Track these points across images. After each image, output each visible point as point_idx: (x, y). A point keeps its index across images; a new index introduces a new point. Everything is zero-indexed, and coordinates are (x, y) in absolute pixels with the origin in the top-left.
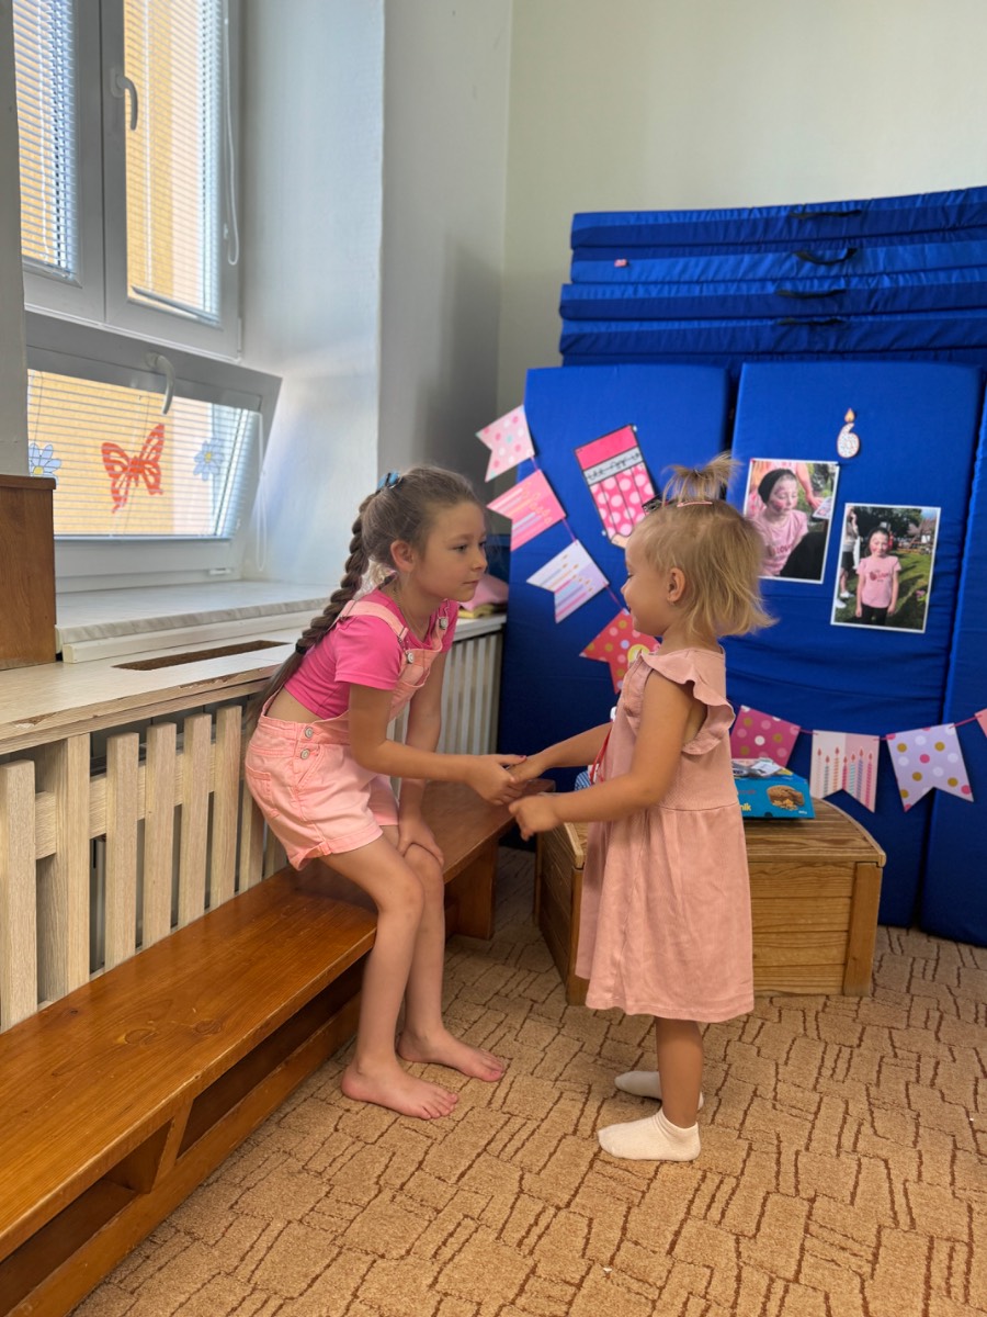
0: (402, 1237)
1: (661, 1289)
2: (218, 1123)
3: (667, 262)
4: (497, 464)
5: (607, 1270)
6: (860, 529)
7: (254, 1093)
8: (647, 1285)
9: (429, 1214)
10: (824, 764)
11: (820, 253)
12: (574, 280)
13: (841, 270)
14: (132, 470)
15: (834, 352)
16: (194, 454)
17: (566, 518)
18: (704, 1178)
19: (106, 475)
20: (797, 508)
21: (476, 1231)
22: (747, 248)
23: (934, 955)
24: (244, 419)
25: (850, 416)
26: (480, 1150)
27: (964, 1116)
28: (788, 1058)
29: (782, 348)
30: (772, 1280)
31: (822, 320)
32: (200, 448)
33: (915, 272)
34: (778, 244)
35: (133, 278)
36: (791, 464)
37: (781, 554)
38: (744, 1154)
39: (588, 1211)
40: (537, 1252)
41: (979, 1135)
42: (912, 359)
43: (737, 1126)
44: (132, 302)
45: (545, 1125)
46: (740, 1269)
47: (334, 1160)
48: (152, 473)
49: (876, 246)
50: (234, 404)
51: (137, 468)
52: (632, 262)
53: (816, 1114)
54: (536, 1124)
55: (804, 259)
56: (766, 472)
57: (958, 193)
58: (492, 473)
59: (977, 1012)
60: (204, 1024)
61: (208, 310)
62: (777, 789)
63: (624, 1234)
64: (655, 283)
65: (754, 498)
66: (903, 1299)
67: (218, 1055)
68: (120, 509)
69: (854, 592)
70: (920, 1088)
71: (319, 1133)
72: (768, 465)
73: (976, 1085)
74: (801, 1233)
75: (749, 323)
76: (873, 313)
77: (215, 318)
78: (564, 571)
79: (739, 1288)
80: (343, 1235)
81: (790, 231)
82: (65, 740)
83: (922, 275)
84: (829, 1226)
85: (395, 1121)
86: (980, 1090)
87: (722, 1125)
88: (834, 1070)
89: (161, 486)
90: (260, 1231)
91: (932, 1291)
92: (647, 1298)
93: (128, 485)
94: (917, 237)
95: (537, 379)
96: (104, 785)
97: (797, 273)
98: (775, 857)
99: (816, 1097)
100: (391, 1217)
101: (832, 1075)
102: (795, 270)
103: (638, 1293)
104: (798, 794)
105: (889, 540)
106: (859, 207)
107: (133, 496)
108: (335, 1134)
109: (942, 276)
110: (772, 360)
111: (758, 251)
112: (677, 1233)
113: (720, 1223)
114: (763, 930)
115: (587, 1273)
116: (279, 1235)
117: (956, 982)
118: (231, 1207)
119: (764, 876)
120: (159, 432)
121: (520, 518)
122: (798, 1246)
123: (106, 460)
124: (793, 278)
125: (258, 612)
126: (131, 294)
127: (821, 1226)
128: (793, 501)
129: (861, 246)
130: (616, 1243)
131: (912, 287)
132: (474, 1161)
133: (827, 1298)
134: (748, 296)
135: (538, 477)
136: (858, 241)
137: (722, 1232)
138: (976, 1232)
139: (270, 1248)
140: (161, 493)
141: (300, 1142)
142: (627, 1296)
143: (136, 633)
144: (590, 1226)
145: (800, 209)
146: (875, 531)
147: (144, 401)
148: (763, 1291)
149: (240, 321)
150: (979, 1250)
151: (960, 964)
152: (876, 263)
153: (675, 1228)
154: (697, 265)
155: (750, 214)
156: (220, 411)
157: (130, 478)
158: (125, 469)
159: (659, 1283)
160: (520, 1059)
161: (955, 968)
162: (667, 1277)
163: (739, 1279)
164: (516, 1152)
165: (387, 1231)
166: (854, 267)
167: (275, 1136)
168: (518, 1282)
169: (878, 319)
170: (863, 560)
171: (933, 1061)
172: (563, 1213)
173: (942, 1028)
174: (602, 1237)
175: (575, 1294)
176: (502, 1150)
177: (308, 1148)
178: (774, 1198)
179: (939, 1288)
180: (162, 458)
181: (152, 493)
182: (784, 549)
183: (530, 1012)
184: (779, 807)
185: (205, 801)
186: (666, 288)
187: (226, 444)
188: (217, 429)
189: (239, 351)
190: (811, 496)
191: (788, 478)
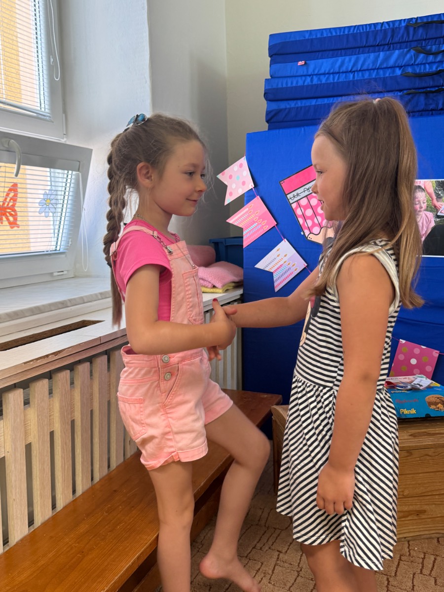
3: (331, 60)
4: (231, 194)
11: (429, 47)
12: (272, 76)
16: (38, 201)
17: (277, 225)
22: (382, 48)
24: (69, 176)
31: (433, 90)
32: (42, 196)
34: (401, 44)
36: (421, 183)
50: (63, 169)
52: (307, 62)
55: (419, 52)
58: (228, 200)
61: (43, 110)
62: (431, 398)
64: (324, 74)
77: (48, 115)
78: (278, 259)
81: (408, 35)
95: (253, 139)
97: (415, 62)
98: (434, 445)
102: (414, 59)
111: (389, 49)
114: (430, 494)
119: (428, 458)
120: (14, 188)
121: (248, 227)
124: (412, 65)
125: (83, 301)
128: (424, 206)
134: (384, 78)
135: (257, 201)
140: (18, 226)
145: (414, 21)
147: (2, 169)
149: (64, 115)
155: (382, 27)
156: (54, 173)
180: (17, 204)
181: (12, 228)
183: (277, 560)
184: (434, 409)
185: (48, 438)
186: (331, 76)
187: (59, 193)
188: (53, 184)
189: (65, 134)
190: (435, 201)
191: (419, 191)
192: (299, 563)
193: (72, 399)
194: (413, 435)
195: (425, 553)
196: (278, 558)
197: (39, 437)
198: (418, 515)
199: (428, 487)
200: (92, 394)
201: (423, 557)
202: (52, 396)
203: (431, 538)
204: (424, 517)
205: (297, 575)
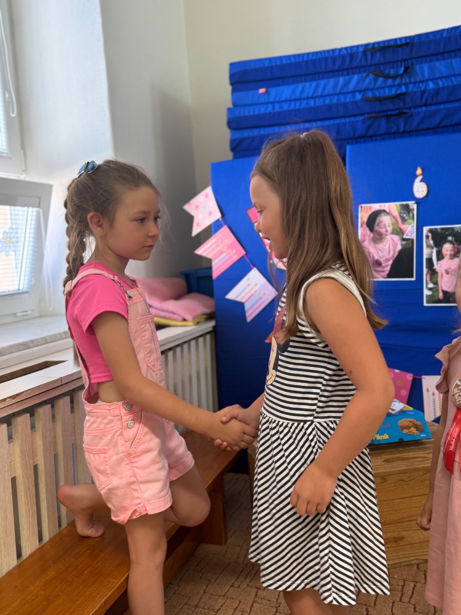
3: (292, 87)
4: (198, 225)
6: (435, 243)
10: (432, 397)
11: (387, 71)
12: (235, 105)
13: (402, 80)
15: (403, 132)
17: (246, 254)
20: (392, 233)
22: (341, 73)
24: (30, 213)
25: (419, 171)
29: (371, 132)
31: (394, 113)
32: (2, 235)
33: (448, 77)
34: (360, 69)
36: (385, 206)
37: (386, 264)
42: (454, 131)
49: (422, 63)
50: (23, 205)
52: (269, 89)
55: (377, 76)
56: (370, 212)
58: (196, 231)
62: (404, 421)
64: (286, 101)
65: (364, 230)
69: (436, 283)
72: (370, 208)
75: (347, 120)
76: (425, 105)
77: (6, 152)
78: (249, 288)
81: (366, 60)
83: (453, 78)
94: (446, 55)
95: (218, 169)
97: (374, 86)
98: (408, 469)
102: (373, 84)
104: (418, 423)
105: (454, 248)
106: (408, 41)
110: (365, 141)
111: (348, 74)
114: (407, 520)
119: (403, 483)
121: (217, 256)
124: (372, 89)
125: (45, 341)
128: (390, 229)
129: (412, 64)
131: (448, 87)
134: (345, 103)
135: (225, 231)
136: (410, 61)
145: (371, 46)
146: (445, 243)
149: (22, 151)
152: (423, 74)
155: (340, 52)
156: (14, 210)
166: (409, 78)
169: (428, 109)
170: (439, 262)
182: (387, 260)
183: (255, 597)
184: (407, 434)
185: (9, 484)
186: (293, 103)
187: (19, 231)
188: (14, 222)
189: (23, 171)
190: (400, 225)
191: (384, 215)
192: (278, 599)
193: (33, 444)
194: (387, 461)
195: (404, 581)
196: (256, 595)
198: (396, 542)
199: (405, 513)
200: (55, 437)
201: (402, 584)
202: (12, 442)
203: (411, 565)
204: (402, 544)
205: (275, 611)
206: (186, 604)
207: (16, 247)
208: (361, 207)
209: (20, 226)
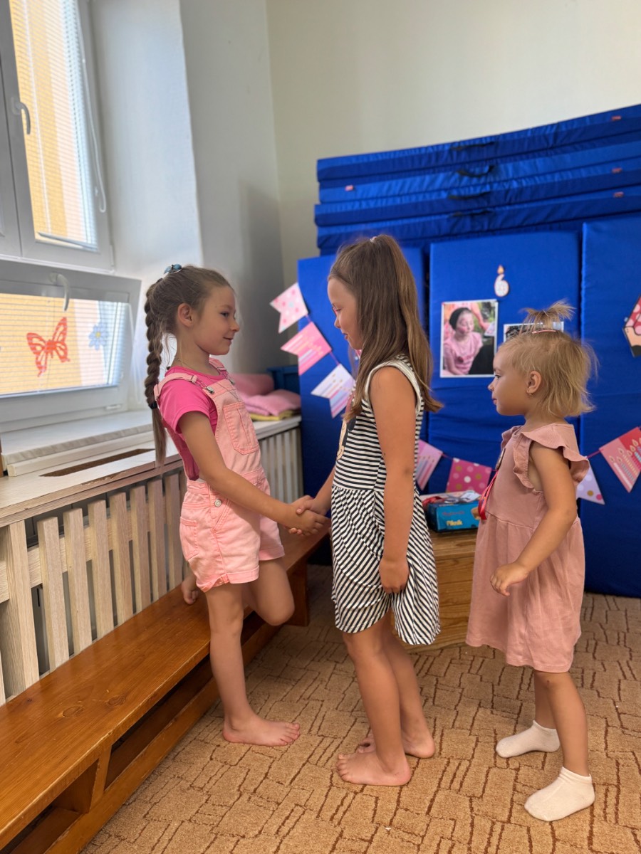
0: (256, 823)
1: (423, 837)
2: (132, 763)
3: (378, 185)
4: (285, 321)
5: (388, 829)
7: (155, 741)
8: (414, 836)
9: (274, 806)
11: (472, 170)
12: (322, 201)
13: (486, 179)
14: (48, 349)
15: (487, 231)
16: (88, 334)
17: (332, 350)
18: (449, 763)
19: (30, 353)
20: (474, 330)
21: (304, 813)
22: (427, 171)
23: (591, 605)
24: (119, 308)
25: (501, 270)
26: (304, 762)
27: (612, 705)
28: (500, 681)
29: (455, 231)
30: (493, 823)
31: (478, 211)
32: (92, 330)
33: (531, 177)
34: (446, 167)
35: (38, 228)
36: (468, 304)
37: (467, 361)
38: (473, 745)
39: (375, 792)
40: (343, 822)
41: (622, 716)
42: (537, 230)
43: (469, 728)
44: (39, 242)
45: (346, 741)
46: (473, 818)
47: (210, 778)
48: (61, 349)
49: (506, 162)
50: (112, 300)
51: (51, 346)
52: (358, 187)
53: (519, 714)
54: (340, 740)
55: (462, 175)
56: (452, 310)
57: (552, 126)
58: (283, 327)
59: (619, 638)
60: (114, 699)
61: (89, 242)
63: (398, 805)
64: (372, 198)
65: (447, 327)
66: (577, 826)
67: (123, 718)
68: (43, 374)
70: (584, 690)
71: (200, 763)
72: (453, 306)
73: (619, 684)
74: (511, 791)
75: (433, 218)
76: (509, 204)
77: (95, 247)
78: (334, 384)
79: (472, 830)
80: (217, 826)
81: (452, 159)
82: (8, 526)
83: (537, 178)
84: (529, 785)
85: (249, 749)
86: (622, 687)
87: (459, 728)
88: (529, 685)
89: (69, 357)
90: (163, 829)
91: (595, 818)
92: (414, 844)
93: (46, 358)
94: (530, 155)
95: (305, 266)
96: (38, 553)
97: (460, 184)
99: (519, 703)
100: (248, 811)
101: (528, 688)
102: (458, 183)
103: (408, 842)
106: (493, 140)
107: (50, 365)
108: (210, 762)
109: (549, 177)
110: (450, 239)
111: (434, 173)
112: (432, 801)
113: (459, 790)
115: (376, 832)
116: (176, 831)
117: (605, 620)
118: (145, 817)
120: (63, 322)
121: (302, 354)
122: (509, 800)
123: (30, 344)
124: (457, 187)
126: (38, 237)
127: (524, 785)
128: (471, 327)
129: (497, 163)
130: (394, 811)
131: (531, 187)
132: (301, 769)
133: (528, 830)
134: (430, 201)
135: (311, 327)
136: (495, 161)
137: (461, 796)
138: (622, 778)
139: (170, 840)
140: (69, 360)
141: (188, 770)
142: (401, 844)
143: (55, 453)
144: (376, 803)
145: (457, 144)
147: (51, 304)
148: (488, 831)
149: (111, 247)
150: (624, 789)
151: (608, 609)
152: (507, 174)
153: (431, 797)
154: (397, 185)
155: (426, 150)
156: (104, 305)
157: (47, 353)
158: (43, 348)
159: (422, 834)
160: (329, 700)
161: (604, 612)
162: (427, 829)
163: (472, 825)
164: (327, 761)
165: (246, 820)
166: (494, 177)
167: (172, 768)
168: (332, 843)
169: (511, 208)
171: (592, 672)
172: (359, 796)
173: (597, 650)
174: (385, 808)
175: (368, 847)
176: (319, 760)
177: (194, 772)
178: (493, 770)
179: (599, 816)
180: (68, 338)
181: (63, 362)
182: (469, 357)
183: (334, 670)
185: (107, 556)
186: (379, 201)
187: (109, 325)
188: (103, 316)
189: (113, 266)
190: (482, 322)
191: (466, 313)
193: (129, 521)
194: (460, 545)
195: (474, 656)
196: (335, 668)
197: (99, 554)
200: (148, 517)
201: (472, 660)
202: (110, 518)
206: (269, 675)
207: (106, 341)
208: (445, 305)
209: (110, 321)
